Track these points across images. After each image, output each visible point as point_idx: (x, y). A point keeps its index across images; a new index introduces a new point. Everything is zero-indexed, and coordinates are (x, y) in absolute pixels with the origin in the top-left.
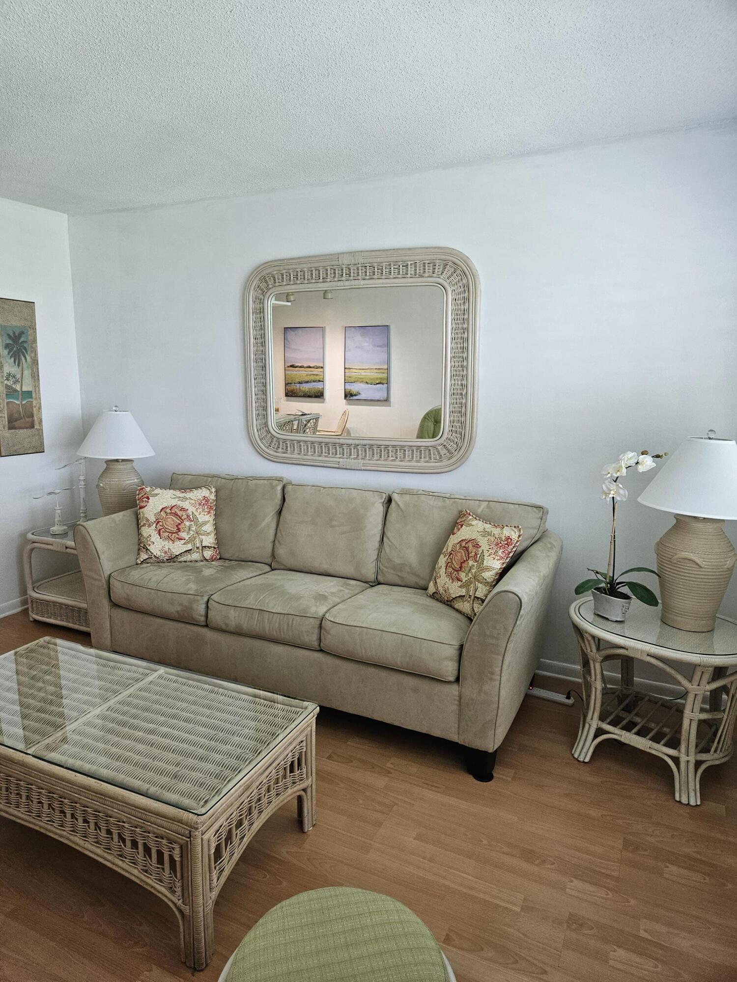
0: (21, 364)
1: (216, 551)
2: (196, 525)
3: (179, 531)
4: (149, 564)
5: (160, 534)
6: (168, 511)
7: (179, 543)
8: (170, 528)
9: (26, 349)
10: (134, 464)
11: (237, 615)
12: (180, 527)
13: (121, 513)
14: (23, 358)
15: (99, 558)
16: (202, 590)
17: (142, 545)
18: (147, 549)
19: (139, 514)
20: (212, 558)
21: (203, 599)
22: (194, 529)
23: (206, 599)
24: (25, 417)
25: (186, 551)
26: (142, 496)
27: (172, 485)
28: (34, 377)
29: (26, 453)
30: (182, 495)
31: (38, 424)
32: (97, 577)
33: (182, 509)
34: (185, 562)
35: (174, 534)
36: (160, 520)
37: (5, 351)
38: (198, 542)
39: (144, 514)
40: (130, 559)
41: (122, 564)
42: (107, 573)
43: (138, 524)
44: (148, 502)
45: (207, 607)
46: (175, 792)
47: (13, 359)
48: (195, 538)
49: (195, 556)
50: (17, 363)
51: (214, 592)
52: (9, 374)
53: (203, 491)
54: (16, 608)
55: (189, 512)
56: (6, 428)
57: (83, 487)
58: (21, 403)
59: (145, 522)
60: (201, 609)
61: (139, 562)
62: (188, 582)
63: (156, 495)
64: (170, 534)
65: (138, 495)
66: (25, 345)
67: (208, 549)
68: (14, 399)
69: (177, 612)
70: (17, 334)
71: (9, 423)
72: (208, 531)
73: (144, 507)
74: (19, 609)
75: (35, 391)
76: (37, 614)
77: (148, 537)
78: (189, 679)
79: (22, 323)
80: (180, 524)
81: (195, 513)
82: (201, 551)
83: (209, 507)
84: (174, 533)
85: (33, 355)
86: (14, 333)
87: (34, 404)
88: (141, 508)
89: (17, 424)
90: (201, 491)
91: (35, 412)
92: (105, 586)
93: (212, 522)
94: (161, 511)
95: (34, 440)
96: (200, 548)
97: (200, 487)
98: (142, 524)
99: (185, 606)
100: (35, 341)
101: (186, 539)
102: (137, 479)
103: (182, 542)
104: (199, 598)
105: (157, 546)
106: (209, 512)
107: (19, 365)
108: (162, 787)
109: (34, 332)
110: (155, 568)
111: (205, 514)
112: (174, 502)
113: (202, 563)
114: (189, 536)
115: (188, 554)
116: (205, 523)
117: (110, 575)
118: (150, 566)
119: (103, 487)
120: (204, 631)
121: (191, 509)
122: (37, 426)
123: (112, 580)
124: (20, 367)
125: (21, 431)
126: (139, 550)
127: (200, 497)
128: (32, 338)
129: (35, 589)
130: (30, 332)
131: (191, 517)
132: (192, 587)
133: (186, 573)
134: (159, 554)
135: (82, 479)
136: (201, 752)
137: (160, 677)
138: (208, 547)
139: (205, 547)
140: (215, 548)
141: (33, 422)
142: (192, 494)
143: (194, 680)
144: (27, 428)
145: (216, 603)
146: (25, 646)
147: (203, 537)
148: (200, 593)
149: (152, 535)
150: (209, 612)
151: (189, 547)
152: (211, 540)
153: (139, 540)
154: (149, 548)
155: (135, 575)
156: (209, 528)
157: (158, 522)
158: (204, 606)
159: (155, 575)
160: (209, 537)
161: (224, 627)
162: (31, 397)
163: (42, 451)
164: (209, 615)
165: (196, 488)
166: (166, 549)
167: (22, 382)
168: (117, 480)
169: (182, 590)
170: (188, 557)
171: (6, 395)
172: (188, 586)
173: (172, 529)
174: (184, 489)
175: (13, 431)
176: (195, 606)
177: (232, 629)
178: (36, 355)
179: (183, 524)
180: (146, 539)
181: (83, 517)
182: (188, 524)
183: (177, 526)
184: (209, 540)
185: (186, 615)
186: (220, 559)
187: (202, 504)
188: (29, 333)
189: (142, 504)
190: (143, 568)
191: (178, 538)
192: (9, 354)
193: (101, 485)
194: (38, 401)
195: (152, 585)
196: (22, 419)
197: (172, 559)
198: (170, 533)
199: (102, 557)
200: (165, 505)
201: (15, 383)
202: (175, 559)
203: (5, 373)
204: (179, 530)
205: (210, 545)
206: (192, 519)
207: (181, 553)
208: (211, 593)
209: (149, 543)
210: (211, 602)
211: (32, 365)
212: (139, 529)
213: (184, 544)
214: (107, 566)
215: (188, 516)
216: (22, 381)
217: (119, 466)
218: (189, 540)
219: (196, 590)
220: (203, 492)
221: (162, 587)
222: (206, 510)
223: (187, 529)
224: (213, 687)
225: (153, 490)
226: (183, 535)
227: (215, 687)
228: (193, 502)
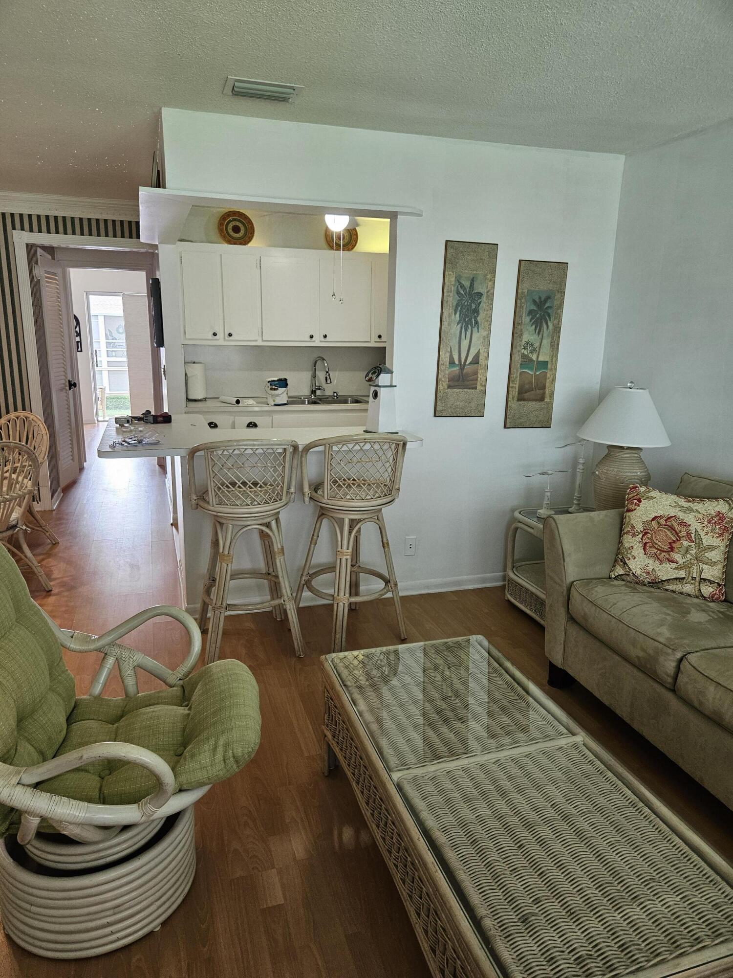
0: (541, 333)
1: (721, 589)
2: (697, 548)
3: (671, 551)
4: (623, 583)
5: (645, 549)
6: (663, 522)
7: (668, 566)
8: (660, 544)
9: (549, 316)
10: (642, 454)
11: (718, 697)
12: (674, 545)
13: (604, 512)
14: (545, 326)
15: (564, 560)
16: (677, 641)
17: (621, 557)
18: (625, 563)
19: (625, 518)
20: (712, 597)
21: (674, 654)
22: (693, 552)
23: (679, 655)
24: (537, 388)
25: (676, 579)
26: (633, 497)
27: (680, 489)
28: (553, 345)
29: (531, 426)
30: (686, 505)
31: (548, 398)
32: (559, 581)
33: (683, 523)
34: (674, 592)
35: (665, 553)
36: (649, 531)
37: (527, 317)
38: (695, 571)
39: (630, 519)
40: (601, 570)
41: (590, 573)
42: (570, 579)
43: (621, 530)
44: (638, 505)
45: (678, 668)
46: (513, 946)
47: (534, 327)
48: (693, 564)
49: (688, 588)
50: (537, 331)
51: (693, 650)
52: (527, 343)
53: (718, 504)
54: (497, 582)
55: (691, 528)
56: (516, 399)
57: (581, 471)
58: (535, 373)
59: (629, 529)
60: (670, 666)
61: (613, 576)
62: (661, 623)
63: (652, 498)
64: (658, 552)
65: (629, 494)
66: (550, 311)
67: (709, 584)
68: (529, 369)
69: (638, 657)
70: (542, 300)
71: (519, 394)
72: (713, 560)
73: (633, 510)
74: (500, 584)
75: (552, 361)
76: (511, 595)
77: (629, 548)
78: (609, 768)
79: (551, 287)
80: (674, 542)
81: (700, 532)
82: (697, 584)
83: (723, 527)
84: (664, 551)
85: (556, 322)
86: (540, 298)
87: (548, 375)
88: (629, 511)
89: (526, 395)
90: (717, 503)
91: (547, 384)
92: (565, 593)
93: (722, 548)
94: (653, 520)
95: (542, 413)
96: (698, 579)
97: (716, 499)
98: (625, 531)
99: (649, 655)
100: (561, 306)
101: (680, 563)
102: (641, 472)
103: (674, 565)
104: (670, 651)
105: (638, 563)
106: (721, 535)
107: (539, 333)
108: (502, 926)
109: (562, 296)
110: (628, 590)
111: (715, 536)
112: (672, 512)
113: (696, 600)
114: (684, 560)
115: (678, 583)
116: (712, 548)
117: (573, 582)
118: (622, 586)
119: (598, 476)
120: (670, 696)
121: (695, 526)
122: (547, 400)
123: (573, 590)
124: (540, 336)
125: (530, 403)
126: (616, 561)
127: (713, 512)
128: (558, 303)
129: (514, 569)
130: (558, 296)
131: (693, 535)
132: (665, 633)
133: (665, 610)
134: (639, 572)
135: (582, 462)
136: (576, 901)
137: (575, 746)
138: (709, 581)
139: (705, 580)
140: (719, 585)
141: (544, 394)
142: (701, 505)
143: (616, 774)
144: (536, 400)
145: (691, 667)
146: (456, 639)
147: (705, 566)
148: (672, 645)
149: (635, 547)
150: (680, 675)
151: (682, 574)
152: (716, 572)
153: (619, 549)
154: (627, 562)
155: (600, 592)
156: (717, 555)
157: (646, 533)
158: (674, 664)
159: (624, 600)
160: (714, 568)
161: (696, 704)
162: (546, 368)
163: (549, 426)
164: (679, 681)
165: (710, 499)
166: (650, 568)
167: (539, 352)
168: (616, 470)
169: (650, 633)
170: (677, 587)
171: (521, 364)
172: (659, 630)
173: (663, 546)
174: (693, 497)
175: (522, 402)
176: (661, 659)
177: (707, 712)
178: (560, 321)
179: (678, 543)
180: (627, 551)
181: (576, 504)
182: (686, 543)
183: (670, 543)
184: (713, 572)
185: (648, 666)
186: (725, 601)
187: (713, 521)
188: (556, 297)
189: (630, 507)
190: (615, 586)
191: (668, 559)
192: (531, 321)
193: (597, 472)
194: (554, 372)
195: (616, 612)
196: (533, 390)
197: (656, 584)
198: (658, 549)
199: (567, 559)
200: (660, 513)
201: (531, 352)
202: (660, 585)
203: (523, 341)
204: (672, 549)
205: (712, 579)
206: (694, 539)
207: (669, 580)
208: (688, 650)
209: (629, 556)
210: (684, 662)
211: (553, 332)
212: (621, 536)
213: (675, 569)
214: (572, 571)
215: (689, 534)
216: (539, 349)
217: (622, 454)
218: (682, 566)
219: (668, 639)
220: (719, 506)
221: (626, 619)
222: (717, 531)
223: (683, 551)
224: (638, 799)
225: (649, 492)
226: (676, 556)
227: (641, 800)
228: (701, 516)
